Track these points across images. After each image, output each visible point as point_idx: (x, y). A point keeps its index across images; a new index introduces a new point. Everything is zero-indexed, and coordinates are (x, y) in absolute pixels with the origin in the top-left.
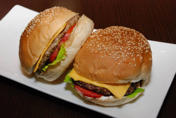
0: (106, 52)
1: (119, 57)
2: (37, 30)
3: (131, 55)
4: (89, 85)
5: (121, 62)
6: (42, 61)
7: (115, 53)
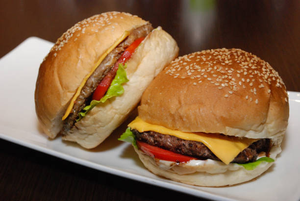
0: (202, 76)
1: (226, 84)
2: (74, 42)
3: (249, 82)
4: (167, 138)
5: (231, 92)
6: (81, 97)
7: (220, 77)
